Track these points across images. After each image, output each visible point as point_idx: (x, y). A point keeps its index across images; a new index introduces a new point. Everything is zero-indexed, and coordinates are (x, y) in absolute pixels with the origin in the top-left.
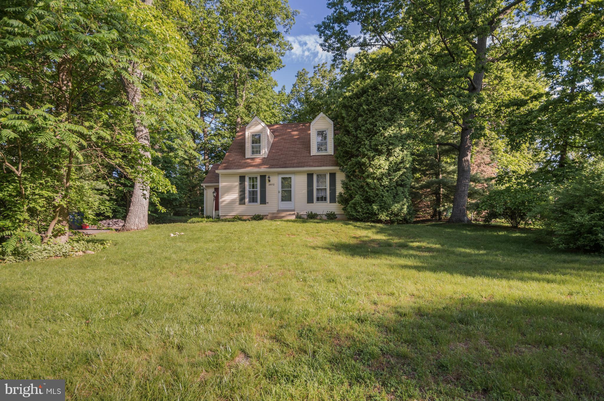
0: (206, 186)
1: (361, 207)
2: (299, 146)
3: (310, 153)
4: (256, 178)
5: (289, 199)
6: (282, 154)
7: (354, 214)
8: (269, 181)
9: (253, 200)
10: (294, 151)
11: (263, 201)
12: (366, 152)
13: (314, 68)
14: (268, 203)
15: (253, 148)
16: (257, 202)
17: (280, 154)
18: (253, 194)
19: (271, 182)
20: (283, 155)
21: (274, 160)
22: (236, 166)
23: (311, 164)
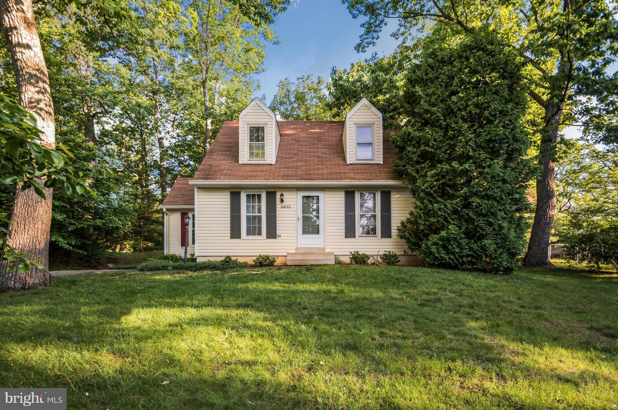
0: (167, 210)
1: (459, 246)
2: (324, 150)
3: (344, 159)
4: (259, 196)
5: (316, 230)
6: (298, 161)
7: (446, 257)
8: (282, 201)
9: (254, 230)
10: (318, 157)
11: (272, 234)
12: (471, 153)
13: (298, 79)
14: (280, 236)
15: (251, 148)
16: (260, 234)
17: (295, 159)
18: (254, 221)
19: (285, 203)
20: (301, 161)
21: (288, 168)
22: (225, 175)
23: (352, 175)
